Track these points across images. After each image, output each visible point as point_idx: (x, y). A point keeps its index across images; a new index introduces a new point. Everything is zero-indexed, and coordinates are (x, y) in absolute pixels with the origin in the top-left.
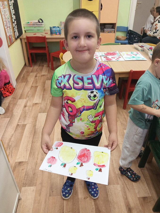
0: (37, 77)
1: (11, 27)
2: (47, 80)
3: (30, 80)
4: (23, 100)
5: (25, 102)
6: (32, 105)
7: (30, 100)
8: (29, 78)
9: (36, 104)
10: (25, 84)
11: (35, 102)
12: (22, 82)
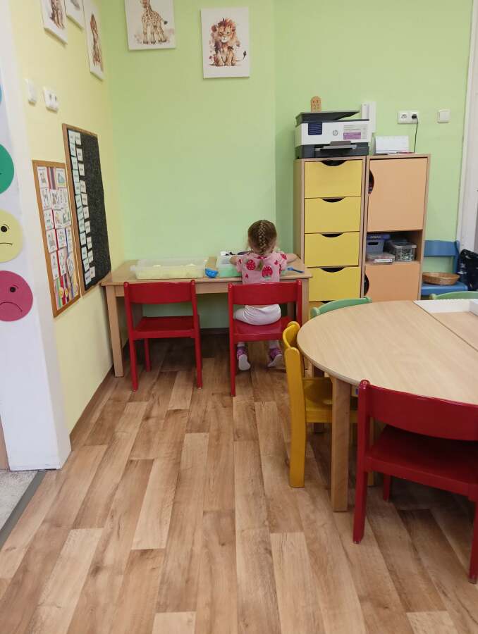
0: (151, 422)
1: (71, 249)
2: (187, 431)
3: (124, 432)
4: (92, 530)
5: (95, 544)
6: (125, 559)
7: (118, 534)
8: (120, 424)
9: (144, 552)
10: (102, 454)
11: (139, 543)
12: (93, 444)
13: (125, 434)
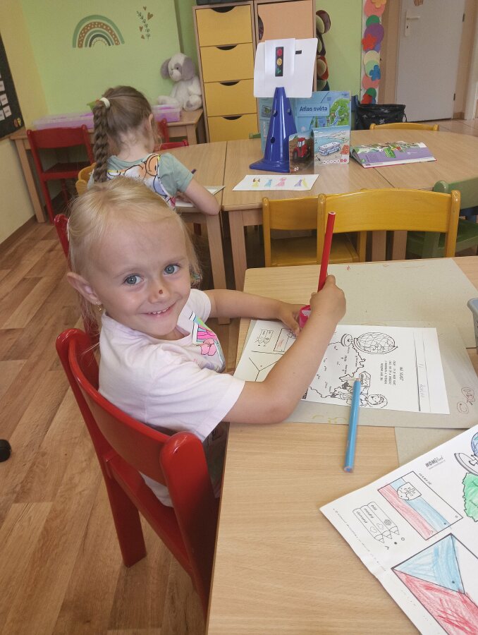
0: (52, 253)
8: (27, 256)
9: (8, 331)
10: (5, 274)
11: (7, 326)
13: (28, 262)
